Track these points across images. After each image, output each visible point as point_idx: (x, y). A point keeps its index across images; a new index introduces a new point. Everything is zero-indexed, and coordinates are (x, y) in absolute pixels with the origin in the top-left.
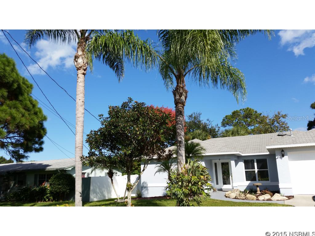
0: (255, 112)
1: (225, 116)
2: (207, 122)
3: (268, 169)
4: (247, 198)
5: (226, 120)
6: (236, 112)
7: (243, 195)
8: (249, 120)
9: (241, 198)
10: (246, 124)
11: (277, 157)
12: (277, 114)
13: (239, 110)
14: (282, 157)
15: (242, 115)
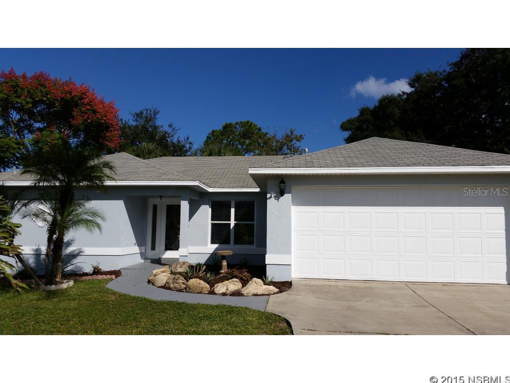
0: (257, 130)
1: (210, 132)
2: (169, 130)
3: (255, 223)
4: (189, 288)
5: (212, 139)
6: (229, 125)
7: (181, 280)
8: (247, 141)
9: (175, 288)
10: (242, 148)
11: (268, 196)
12: (289, 134)
13: (234, 122)
14: (279, 195)
15: (238, 132)
